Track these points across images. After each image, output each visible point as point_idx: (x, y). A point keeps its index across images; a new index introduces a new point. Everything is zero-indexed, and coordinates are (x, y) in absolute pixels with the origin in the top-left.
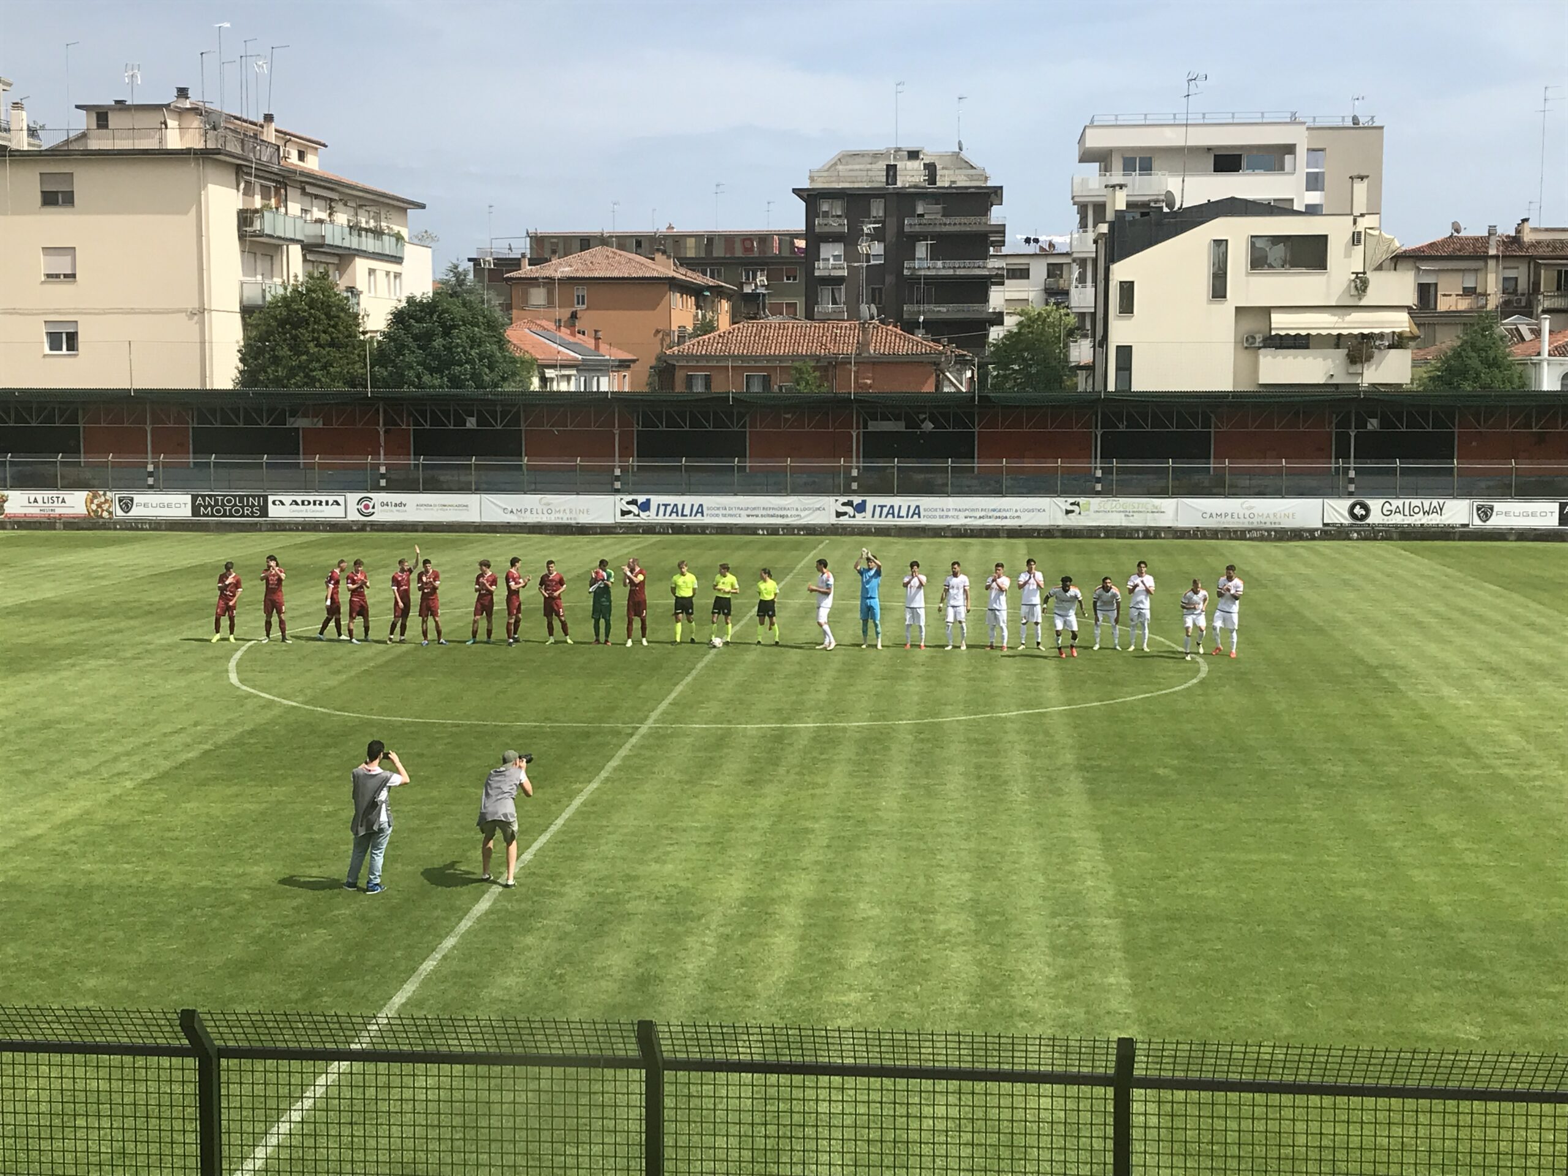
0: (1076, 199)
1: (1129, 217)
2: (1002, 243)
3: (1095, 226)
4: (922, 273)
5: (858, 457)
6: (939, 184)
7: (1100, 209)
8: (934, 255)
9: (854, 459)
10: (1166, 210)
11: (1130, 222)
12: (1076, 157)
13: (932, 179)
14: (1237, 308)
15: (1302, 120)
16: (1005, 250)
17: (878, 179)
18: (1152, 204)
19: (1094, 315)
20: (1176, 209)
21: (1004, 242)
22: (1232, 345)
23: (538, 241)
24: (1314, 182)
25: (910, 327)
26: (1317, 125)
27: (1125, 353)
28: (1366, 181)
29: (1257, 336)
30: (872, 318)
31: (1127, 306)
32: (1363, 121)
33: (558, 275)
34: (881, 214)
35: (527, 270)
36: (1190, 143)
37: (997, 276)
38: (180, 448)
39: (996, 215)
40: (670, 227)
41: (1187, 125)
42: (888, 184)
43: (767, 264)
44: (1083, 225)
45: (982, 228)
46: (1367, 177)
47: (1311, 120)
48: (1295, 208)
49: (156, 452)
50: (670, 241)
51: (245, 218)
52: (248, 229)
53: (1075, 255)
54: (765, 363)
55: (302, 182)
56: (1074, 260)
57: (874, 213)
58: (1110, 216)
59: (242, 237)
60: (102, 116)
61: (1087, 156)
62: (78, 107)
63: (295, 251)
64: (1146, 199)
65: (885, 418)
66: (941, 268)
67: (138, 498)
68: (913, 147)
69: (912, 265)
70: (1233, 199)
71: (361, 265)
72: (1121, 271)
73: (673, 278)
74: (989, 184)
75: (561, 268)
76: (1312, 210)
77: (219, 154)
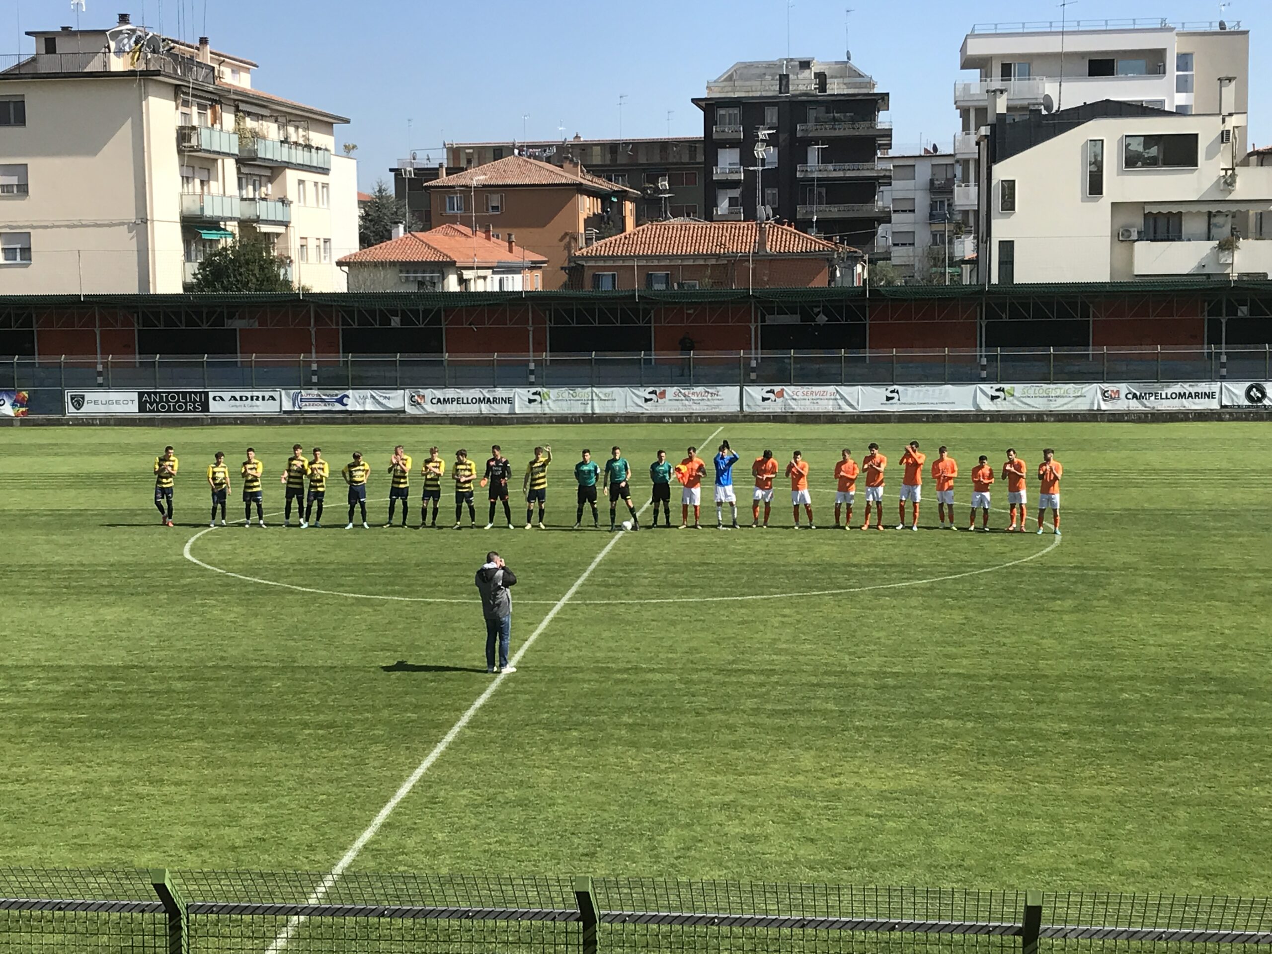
0: (958, 104)
1: (1009, 120)
2: (889, 146)
3: (977, 128)
4: (815, 175)
5: (756, 348)
6: (828, 92)
7: (981, 112)
8: (825, 158)
9: (753, 351)
10: (1044, 112)
11: (1010, 124)
12: (958, 64)
13: (822, 87)
14: (1113, 204)
15: (1172, 26)
16: (891, 153)
17: (772, 88)
18: (1032, 107)
19: (977, 212)
20: (1054, 111)
21: (890, 145)
22: (1109, 239)
23: (454, 152)
24: (1183, 85)
25: (804, 226)
26: (1186, 30)
27: (1007, 247)
28: (1233, 83)
29: (1132, 230)
30: (768, 219)
31: (1009, 204)
32: (1229, 27)
33: (474, 183)
34: (775, 120)
35: (444, 180)
36: (1064, 50)
37: (884, 177)
38: (127, 349)
39: (883, 119)
40: (577, 137)
41: (1063, 33)
42: (780, 92)
43: (668, 169)
44: (966, 127)
45: (871, 132)
46: (1234, 78)
47: (1180, 26)
48: (1166, 109)
49: (105, 353)
50: (577, 151)
51: (184, 135)
52: (186, 144)
53: (958, 157)
54: (667, 263)
55: (235, 100)
56: (957, 161)
57: (768, 120)
58: (991, 118)
59: (180, 152)
60: (49, 41)
61: (968, 63)
62: (27, 33)
63: (230, 164)
64: (1026, 103)
65: (781, 312)
66: (833, 171)
67: (89, 396)
68: (804, 56)
69: (805, 169)
70: (1108, 101)
71: (291, 176)
72: (1002, 171)
73: (581, 184)
74: (876, 91)
75: (477, 177)
76: (1181, 112)
77: (159, 75)
